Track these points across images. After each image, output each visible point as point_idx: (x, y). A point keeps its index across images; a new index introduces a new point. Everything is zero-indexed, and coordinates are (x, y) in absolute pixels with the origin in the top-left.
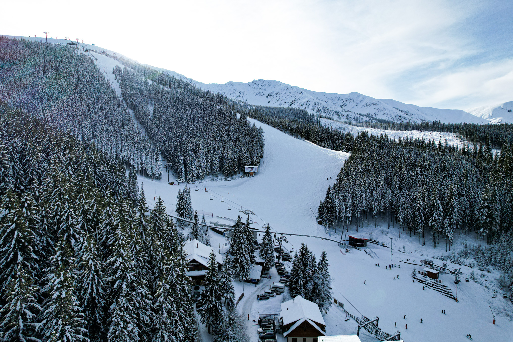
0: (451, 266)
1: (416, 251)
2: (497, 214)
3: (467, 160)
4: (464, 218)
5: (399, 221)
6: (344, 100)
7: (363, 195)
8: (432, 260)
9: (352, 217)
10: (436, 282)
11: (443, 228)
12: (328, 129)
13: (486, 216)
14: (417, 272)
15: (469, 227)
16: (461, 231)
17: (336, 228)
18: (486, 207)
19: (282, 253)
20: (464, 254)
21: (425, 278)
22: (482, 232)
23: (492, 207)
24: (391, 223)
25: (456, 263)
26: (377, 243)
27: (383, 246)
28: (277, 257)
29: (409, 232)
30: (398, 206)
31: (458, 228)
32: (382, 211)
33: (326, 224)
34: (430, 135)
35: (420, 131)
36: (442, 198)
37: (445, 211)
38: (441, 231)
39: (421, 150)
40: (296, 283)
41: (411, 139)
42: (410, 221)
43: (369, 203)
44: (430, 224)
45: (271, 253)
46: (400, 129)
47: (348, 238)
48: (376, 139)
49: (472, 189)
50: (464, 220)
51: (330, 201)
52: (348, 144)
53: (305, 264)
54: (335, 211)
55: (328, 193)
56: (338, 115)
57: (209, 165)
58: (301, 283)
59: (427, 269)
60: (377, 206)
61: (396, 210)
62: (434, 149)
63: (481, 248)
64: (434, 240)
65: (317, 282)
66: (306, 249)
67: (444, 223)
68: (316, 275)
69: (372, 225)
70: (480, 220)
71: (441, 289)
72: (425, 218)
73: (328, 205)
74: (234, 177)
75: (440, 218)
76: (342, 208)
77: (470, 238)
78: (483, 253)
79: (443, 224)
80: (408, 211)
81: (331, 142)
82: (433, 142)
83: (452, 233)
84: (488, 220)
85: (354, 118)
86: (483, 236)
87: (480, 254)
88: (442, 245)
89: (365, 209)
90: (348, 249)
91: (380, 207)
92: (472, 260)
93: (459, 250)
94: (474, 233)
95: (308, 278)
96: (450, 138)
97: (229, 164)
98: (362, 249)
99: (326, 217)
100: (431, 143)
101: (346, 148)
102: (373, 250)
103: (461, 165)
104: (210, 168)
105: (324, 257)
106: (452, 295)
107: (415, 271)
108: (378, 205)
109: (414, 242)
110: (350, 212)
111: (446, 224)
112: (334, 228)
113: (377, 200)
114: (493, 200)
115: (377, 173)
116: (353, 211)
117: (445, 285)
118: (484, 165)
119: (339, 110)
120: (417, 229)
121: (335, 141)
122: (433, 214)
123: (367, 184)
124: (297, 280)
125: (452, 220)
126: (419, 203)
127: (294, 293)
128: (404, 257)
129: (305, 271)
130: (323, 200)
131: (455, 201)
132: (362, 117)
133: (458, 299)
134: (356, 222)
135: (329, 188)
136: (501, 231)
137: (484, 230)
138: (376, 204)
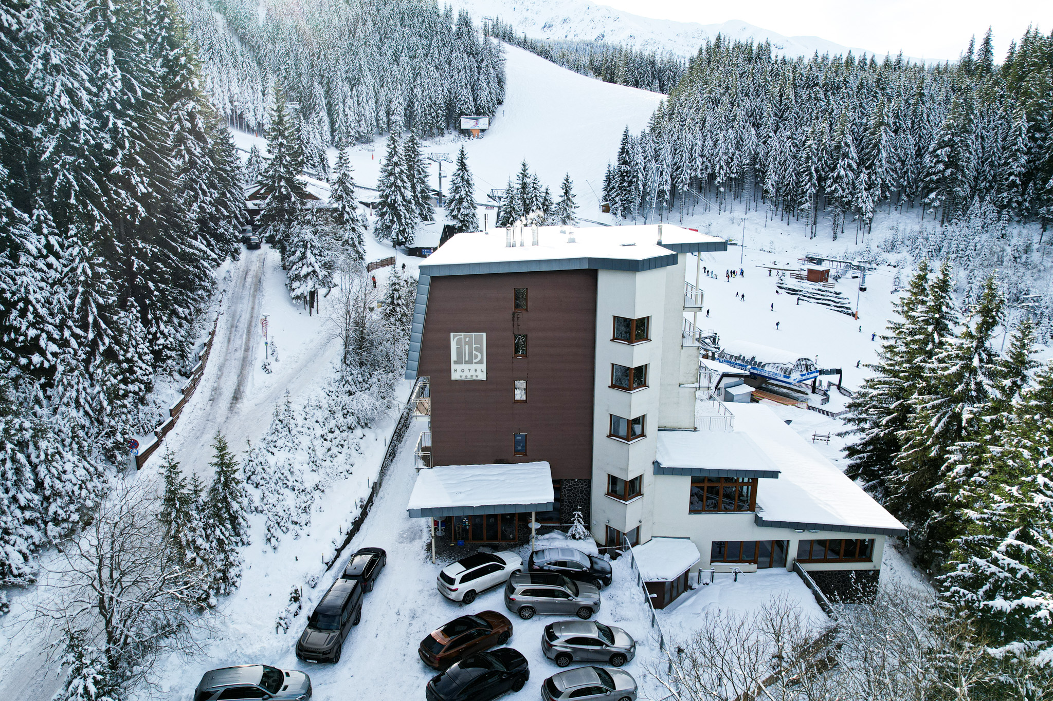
1: (795, 248)
2: (968, 157)
4: (900, 177)
5: (766, 191)
7: (695, 144)
9: (670, 192)
10: (822, 288)
11: (853, 194)
13: (945, 164)
15: (908, 196)
16: (892, 207)
17: (639, 217)
18: (947, 144)
20: (889, 245)
21: (802, 285)
22: (933, 200)
23: (961, 141)
24: (752, 202)
25: (872, 261)
29: (786, 216)
30: (767, 164)
31: (885, 197)
33: (617, 210)
36: (861, 139)
37: (861, 158)
38: (849, 203)
42: (789, 190)
43: (710, 161)
44: (828, 189)
49: (928, 116)
50: (901, 180)
51: (627, 158)
54: (636, 180)
55: (625, 142)
57: (382, 114)
59: (809, 267)
60: (725, 167)
61: (763, 173)
64: (835, 225)
67: (857, 183)
69: (714, 210)
70: (934, 173)
71: (828, 300)
72: (820, 179)
73: (623, 168)
74: (437, 139)
75: (850, 174)
76: (650, 172)
77: (909, 218)
79: (854, 188)
80: (785, 170)
83: (870, 205)
84: (949, 172)
86: (934, 208)
87: (921, 242)
88: (850, 233)
91: (730, 169)
92: (903, 255)
93: (881, 240)
94: (918, 211)
97: (426, 110)
99: (617, 196)
104: (385, 119)
105: (567, 188)
107: (783, 275)
109: (795, 234)
110: (666, 181)
111: (861, 185)
112: (633, 219)
113: (725, 154)
114: (964, 127)
116: (673, 179)
117: (840, 292)
120: (801, 203)
122: (835, 167)
123: (708, 124)
125: (873, 177)
126: (809, 146)
128: (768, 260)
130: (615, 163)
131: (885, 135)
133: (859, 315)
134: (680, 206)
135: (626, 132)
136: (972, 198)
137: (937, 196)
138: (722, 163)
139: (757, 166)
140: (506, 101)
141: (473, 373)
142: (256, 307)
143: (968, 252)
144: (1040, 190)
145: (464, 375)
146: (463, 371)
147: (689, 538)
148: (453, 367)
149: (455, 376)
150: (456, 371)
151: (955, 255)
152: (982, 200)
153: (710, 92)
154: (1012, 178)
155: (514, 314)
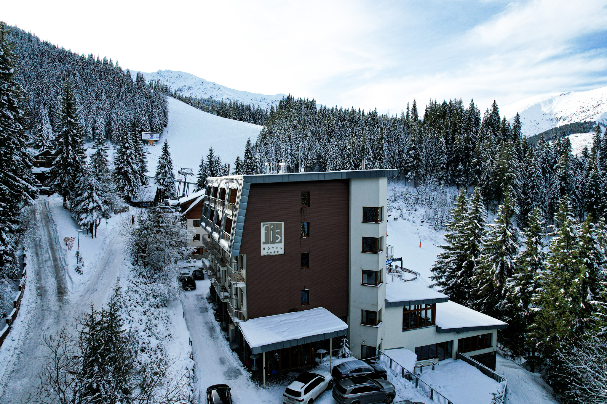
2: (423, 155)
4: (393, 165)
13: (413, 158)
18: (413, 149)
20: (393, 199)
22: (410, 176)
23: (419, 147)
30: (326, 159)
32: (309, 165)
36: (372, 146)
37: (375, 155)
43: (295, 158)
51: (250, 156)
54: (256, 167)
55: (248, 146)
60: (304, 161)
61: (324, 164)
63: (409, 192)
70: (409, 163)
72: (355, 166)
73: (248, 161)
75: (370, 163)
76: (264, 163)
77: (399, 185)
78: (411, 195)
80: (337, 162)
84: (415, 162)
86: (411, 179)
87: (408, 196)
89: (291, 165)
91: (307, 162)
94: (402, 180)
97: (119, 127)
108: (305, 159)
113: (304, 154)
114: (419, 140)
115: (304, 129)
125: (382, 165)
126: (349, 149)
131: (385, 144)
135: (249, 141)
136: (426, 175)
137: (411, 173)
138: (303, 159)
139: (321, 160)
140: (169, 125)
141: (275, 250)
142: (52, 233)
143: (431, 200)
144: (454, 171)
145: (269, 251)
146: (269, 249)
147: (403, 348)
148: (263, 246)
149: (264, 253)
150: (264, 249)
151: (425, 202)
152: (431, 176)
153: (291, 122)
154: (442, 165)
155: (301, 208)
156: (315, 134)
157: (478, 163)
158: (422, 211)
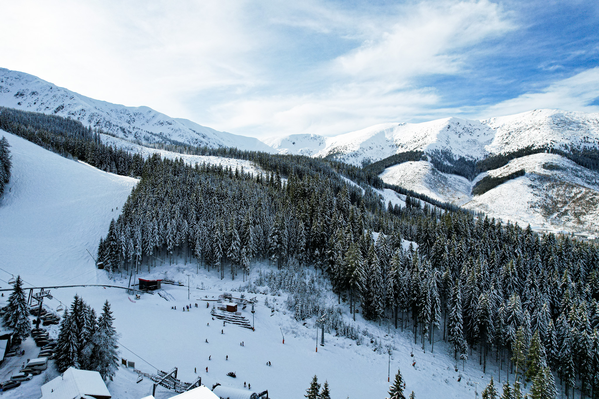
0: (249, 297)
1: (215, 286)
2: (285, 239)
3: (261, 188)
4: (258, 246)
5: (197, 255)
6: (132, 114)
7: (155, 229)
8: (231, 292)
9: (142, 256)
10: (234, 315)
11: (240, 258)
12: (111, 149)
13: (277, 243)
14: (216, 308)
15: (263, 255)
16: (257, 260)
17: (123, 270)
18: (276, 234)
19: (44, 314)
20: (259, 282)
21: (225, 314)
22: (274, 258)
23: (282, 233)
24: (188, 259)
25: (253, 292)
26: (172, 283)
27: (180, 285)
28: (34, 322)
29: (207, 266)
30: (195, 239)
31: (253, 256)
32: (177, 245)
33: (109, 267)
34: (227, 161)
35: (217, 157)
36: (239, 228)
37: (242, 240)
38: (239, 262)
39: (218, 177)
40: (67, 351)
41: (208, 165)
42: (208, 254)
43: (163, 237)
44: (228, 256)
45: (24, 318)
46: (196, 154)
47: (137, 282)
48: (170, 163)
49: (265, 216)
50: (259, 248)
51: (114, 238)
52: (137, 168)
53: (80, 323)
54: (120, 251)
55: (111, 228)
56: (125, 132)
58: (74, 350)
59: (226, 303)
60: (172, 241)
61: (193, 244)
62: (231, 177)
63: (273, 274)
64: (232, 272)
65: (97, 343)
66: (81, 303)
67: (242, 253)
68: (97, 333)
69: (167, 263)
70: (273, 246)
71: (239, 322)
72: (223, 250)
73: (112, 243)
75: (238, 248)
76: (129, 246)
77: (264, 265)
78: (275, 278)
79: (240, 255)
80: (205, 244)
81: (114, 165)
82: (231, 169)
83: (248, 263)
84: (279, 246)
85: (144, 137)
86: (275, 262)
87: (272, 280)
88: (240, 276)
89: (158, 245)
90: (139, 295)
91: (175, 241)
92: (266, 287)
93: (255, 279)
94: (267, 261)
95: (85, 341)
96: (246, 166)
98: (156, 292)
99: (108, 259)
100: (229, 170)
101: (134, 172)
102: (168, 292)
103: (255, 193)
105: (106, 309)
106: (250, 325)
107: (214, 308)
108: (173, 239)
109: (213, 277)
110: (139, 250)
111: (243, 253)
112: (119, 272)
113: (172, 233)
114: (282, 227)
115: (172, 203)
116: (143, 248)
117: (243, 317)
118: (275, 193)
119: (126, 125)
120: (215, 262)
121: (119, 164)
122: (231, 244)
123: (160, 216)
124: (68, 347)
125: (248, 250)
126: (217, 234)
127: (63, 366)
128: (202, 294)
129: (80, 332)
130: (105, 237)
131: (251, 229)
132: (154, 137)
133: (255, 329)
134: (147, 262)
135: (113, 222)
136: (288, 255)
137: (275, 256)
138: (171, 239)
139: (190, 240)
143: (292, 286)
151: (287, 287)
154: (302, 248)
156: (183, 209)
157: (332, 254)
158: (285, 296)
